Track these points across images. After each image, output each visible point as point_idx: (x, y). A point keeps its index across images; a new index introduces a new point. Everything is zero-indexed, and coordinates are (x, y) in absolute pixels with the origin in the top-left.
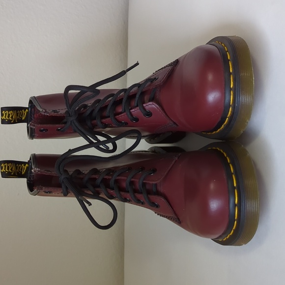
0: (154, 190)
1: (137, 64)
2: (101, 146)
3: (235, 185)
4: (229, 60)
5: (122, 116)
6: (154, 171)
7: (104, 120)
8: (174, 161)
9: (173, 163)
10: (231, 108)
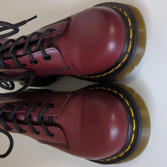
0: (50, 122)
1: (36, 17)
2: (3, 83)
3: (133, 116)
4: (127, 17)
5: (23, 58)
6: (52, 106)
7: (5, 61)
8: (68, 97)
9: (68, 99)
10: (127, 55)
